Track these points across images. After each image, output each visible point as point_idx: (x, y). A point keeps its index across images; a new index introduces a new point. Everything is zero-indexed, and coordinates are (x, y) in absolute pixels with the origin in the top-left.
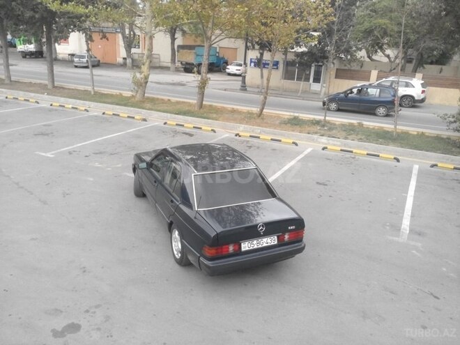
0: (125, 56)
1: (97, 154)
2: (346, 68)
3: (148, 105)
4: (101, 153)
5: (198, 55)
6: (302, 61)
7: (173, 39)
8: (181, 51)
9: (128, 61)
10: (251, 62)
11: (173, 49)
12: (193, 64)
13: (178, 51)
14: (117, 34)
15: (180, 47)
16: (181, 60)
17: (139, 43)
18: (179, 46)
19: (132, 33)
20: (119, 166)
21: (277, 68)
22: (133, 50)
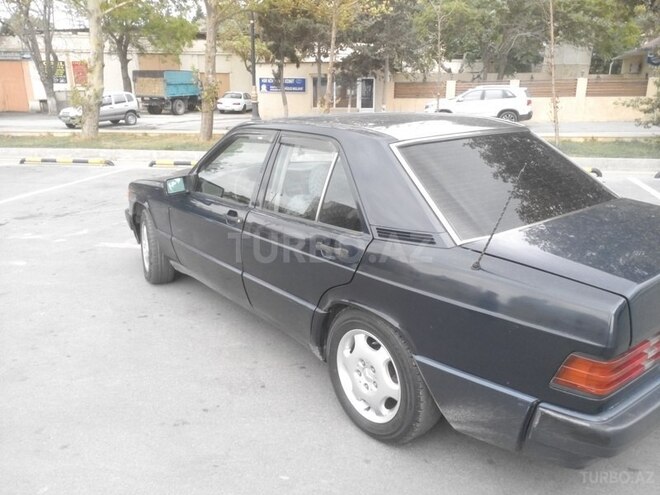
0: (44, 97)
1: (23, 218)
2: (409, 81)
3: (109, 144)
4: (32, 216)
5: (169, 84)
6: (346, 71)
7: (125, 62)
8: (140, 79)
9: (49, 102)
10: (261, 84)
11: (126, 78)
12: (163, 99)
13: (135, 81)
14: (24, 63)
15: (138, 74)
16: (142, 94)
17: (65, 74)
18: (135, 73)
19: (52, 59)
20: (85, 231)
21: (304, 90)
22: (57, 87)
